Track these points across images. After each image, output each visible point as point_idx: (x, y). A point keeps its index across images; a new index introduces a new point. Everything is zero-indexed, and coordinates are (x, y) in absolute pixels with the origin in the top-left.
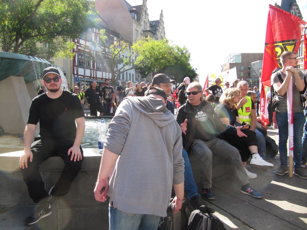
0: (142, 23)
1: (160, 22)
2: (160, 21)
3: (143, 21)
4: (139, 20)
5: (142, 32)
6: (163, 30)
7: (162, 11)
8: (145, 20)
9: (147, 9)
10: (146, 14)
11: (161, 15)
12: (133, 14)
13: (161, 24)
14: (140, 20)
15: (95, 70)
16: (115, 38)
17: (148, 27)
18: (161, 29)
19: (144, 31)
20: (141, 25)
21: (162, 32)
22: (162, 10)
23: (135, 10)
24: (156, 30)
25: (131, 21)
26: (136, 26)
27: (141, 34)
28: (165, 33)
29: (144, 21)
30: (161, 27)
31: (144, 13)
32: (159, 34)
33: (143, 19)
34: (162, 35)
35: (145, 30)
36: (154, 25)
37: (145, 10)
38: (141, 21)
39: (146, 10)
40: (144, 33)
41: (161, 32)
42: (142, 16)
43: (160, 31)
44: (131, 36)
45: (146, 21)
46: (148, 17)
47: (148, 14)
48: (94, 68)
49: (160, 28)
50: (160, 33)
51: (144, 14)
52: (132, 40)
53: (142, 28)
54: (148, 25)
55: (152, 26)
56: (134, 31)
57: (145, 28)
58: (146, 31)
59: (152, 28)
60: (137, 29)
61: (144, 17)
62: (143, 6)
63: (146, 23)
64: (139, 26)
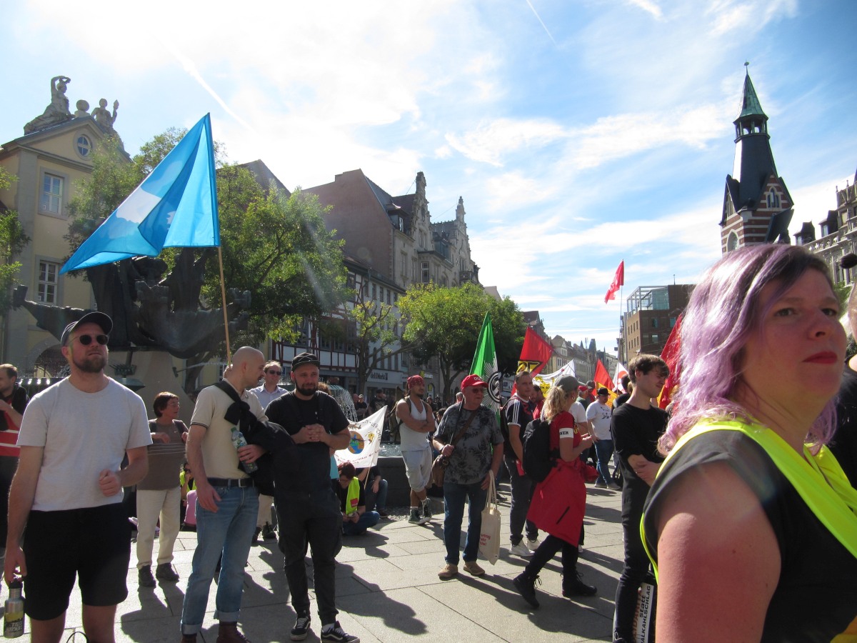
0: (416, 235)
1: (456, 226)
2: (458, 224)
3: (417, 230)
4: (408, 228)
5: (416, 256)
6: (464, 242)
7: (461, 200)
8: (421, 227)
9: (428, 203)
10: (426, 214)
11: (460, 210)
12: (395, 217)
13: (459, 231)
14: (410, 229)
15: (317, 349)
16: (359, 278)
17: (429, 242)
18: (460, 242)
19: (419, 253)
20: (413, 241)
21: (461, 248)
22: (461, 197)
23: (399, 210)
24: (447, 246)
25: (391, 234)
26: (402, 243)
27: (414, 259)
28: (469, 251)
29: (420, 231)
30: (459, 238)
31: (420, 211)
32: (454, 256)
33: (417, 226)
34: (463, 254)
35: (422, 250)
36: (444, 234)
37: (420, 205)
38: (413, 230)
39: (423, 205)
40: (420, 258)
41: (459, 248)
42: (414, 219)
43: (458, 246)
44: (391, 267)
45: (425, 230)
46: (429, 220)
47: (428, 212)
48: (314, 345)
49: (457, 240)
50: (457, 250)
51: (419, 214)
52: (394, 275)
53: (416, 245)
54: (430, 237)
55: (439, 236)
56: (398, 254)
57: (421, 246)
58: (426, 252)
59: (439, 243)
60: (404, 250)
61: (419, 221)
62: (417, 198)
63: (425, 234)
64: (410, 242)
